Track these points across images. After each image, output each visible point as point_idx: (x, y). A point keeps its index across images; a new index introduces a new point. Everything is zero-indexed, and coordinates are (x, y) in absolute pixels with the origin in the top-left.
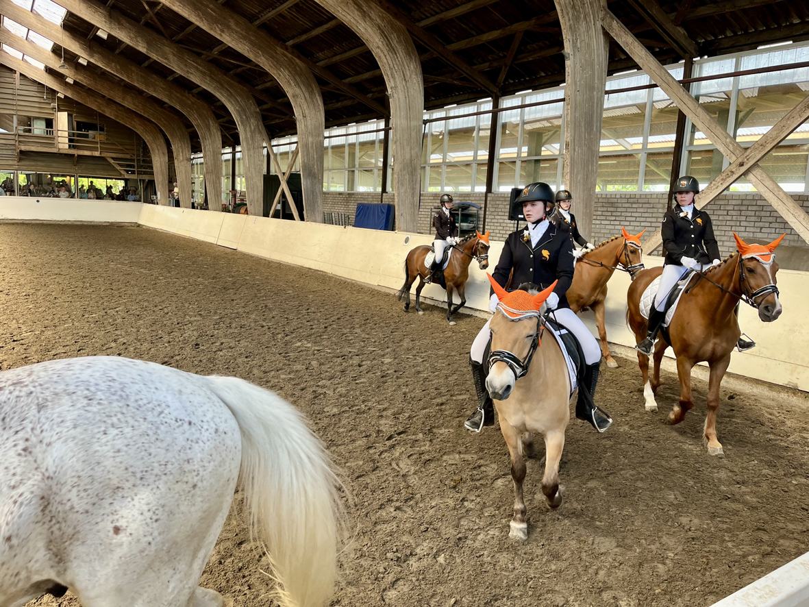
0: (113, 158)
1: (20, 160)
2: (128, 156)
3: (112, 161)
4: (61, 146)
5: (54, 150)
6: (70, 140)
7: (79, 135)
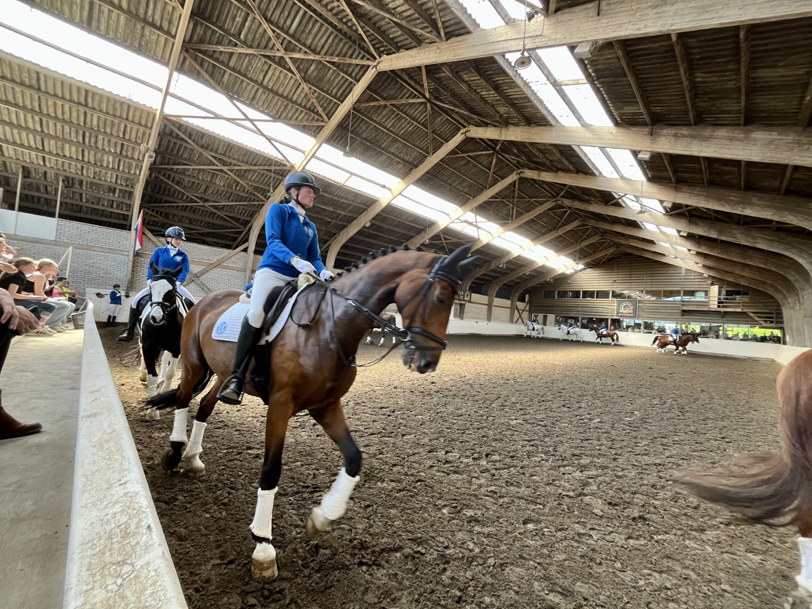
0: (753, 313)
2: (767, 311)
3: (752, 315)
4: (711, 306)
5: (706, 309)
6: (719, 303)
7: (727, 299)
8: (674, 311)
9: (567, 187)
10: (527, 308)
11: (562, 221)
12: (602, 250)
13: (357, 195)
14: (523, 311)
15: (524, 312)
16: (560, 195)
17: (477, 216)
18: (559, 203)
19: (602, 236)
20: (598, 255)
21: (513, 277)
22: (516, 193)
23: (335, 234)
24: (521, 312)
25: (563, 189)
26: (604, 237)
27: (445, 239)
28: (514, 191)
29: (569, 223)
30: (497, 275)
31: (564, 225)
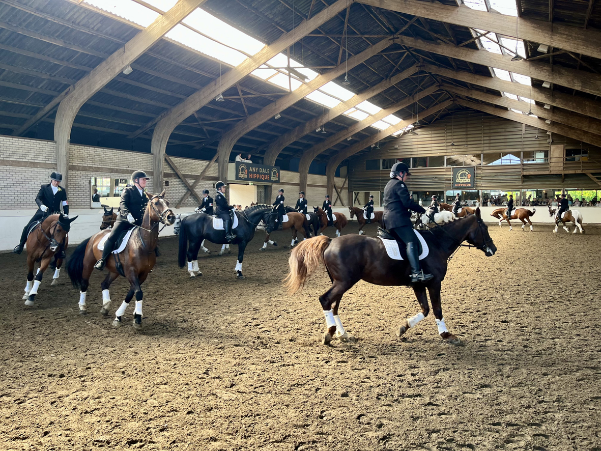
1: (523, 181)
3: (591, 176)
4: (552, 169)
5: (547, 173)
7: (567, 160)
8: (514, 177)
9: (414, 19)
10: (346, 185)
11: (397, 67)
12: (437, 104)
13: (106, 20)
14: (342, 188)
15: (344, 191)
16: (400, 32)
17: (291, 60)
18: (398, 41)
19: (439, 86)
20: (433, 111)
21: (330, 144)
22: (346, 26)
23: (66, 86)
24: (339, 190)
25: (406, 23)
26: (442, 87)
27: (245, 93)
28: (343, 23)
29: (403, 69)
30: (310, 142)
31: (398, 71)
